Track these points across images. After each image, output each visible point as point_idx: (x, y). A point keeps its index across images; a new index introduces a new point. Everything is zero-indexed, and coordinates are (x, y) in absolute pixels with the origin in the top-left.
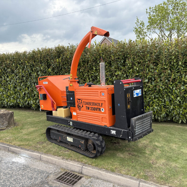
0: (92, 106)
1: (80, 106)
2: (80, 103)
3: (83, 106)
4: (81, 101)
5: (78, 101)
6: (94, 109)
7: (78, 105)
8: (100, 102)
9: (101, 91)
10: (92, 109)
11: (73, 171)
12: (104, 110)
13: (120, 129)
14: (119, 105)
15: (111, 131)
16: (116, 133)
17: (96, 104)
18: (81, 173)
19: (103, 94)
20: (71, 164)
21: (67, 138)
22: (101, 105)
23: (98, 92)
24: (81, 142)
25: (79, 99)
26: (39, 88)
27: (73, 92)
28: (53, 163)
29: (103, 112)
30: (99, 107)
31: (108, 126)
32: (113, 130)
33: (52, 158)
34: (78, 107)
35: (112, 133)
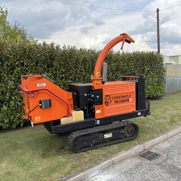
0: (121, 99)
1: (107, 102)
2: (108, 99)
3: (111, 101)
4: (109, 97)
5: (106, 97)
6: (123, 101)
7: (105, 102)
8: (129, 94)
9: (131, 85)
10: (121, 101)
11: (140, 153)
12: (132, 99)
13: (143, 110)
14: (141, 93)
15: (138, 113)
16: (141, 114)
17: (124, 97)
18: (145, 150)
19: (132, 87)
20: (137, 149)
21: (105, 135)
22: (129, 96)
23: (128, 86)
24: (121, 132)
25: (107, 96)
26: (37, 93)
27: (101, 90)
28: (125, 158)
29: (131, 101)
30: (127, 98)
31: (135, 111)
32: (139, 112)
33: (123, 155)
34: (105, 104)
35: (139, 115)
